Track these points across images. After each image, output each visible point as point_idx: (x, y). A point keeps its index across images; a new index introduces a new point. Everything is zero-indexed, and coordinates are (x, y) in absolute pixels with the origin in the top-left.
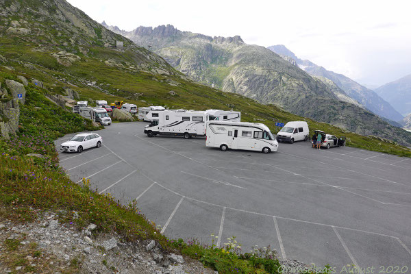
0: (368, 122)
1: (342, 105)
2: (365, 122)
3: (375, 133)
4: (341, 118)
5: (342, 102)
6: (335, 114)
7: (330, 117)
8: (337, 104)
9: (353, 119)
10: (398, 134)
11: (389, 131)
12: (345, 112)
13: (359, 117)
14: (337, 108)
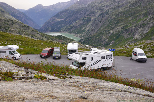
0: (27, 31)
1: (11, 22)
2: (25, 31)
3: (32, 37)
4: (12, 29)
5: (11, 20)
6: (9, 28)
7: (6, 29)
8: (9, 21)
9: (19, 30)
10: (43, 36)
11: (38, 35)
12: (14, 26)
13: (22, 29)
14: (9, 24)
